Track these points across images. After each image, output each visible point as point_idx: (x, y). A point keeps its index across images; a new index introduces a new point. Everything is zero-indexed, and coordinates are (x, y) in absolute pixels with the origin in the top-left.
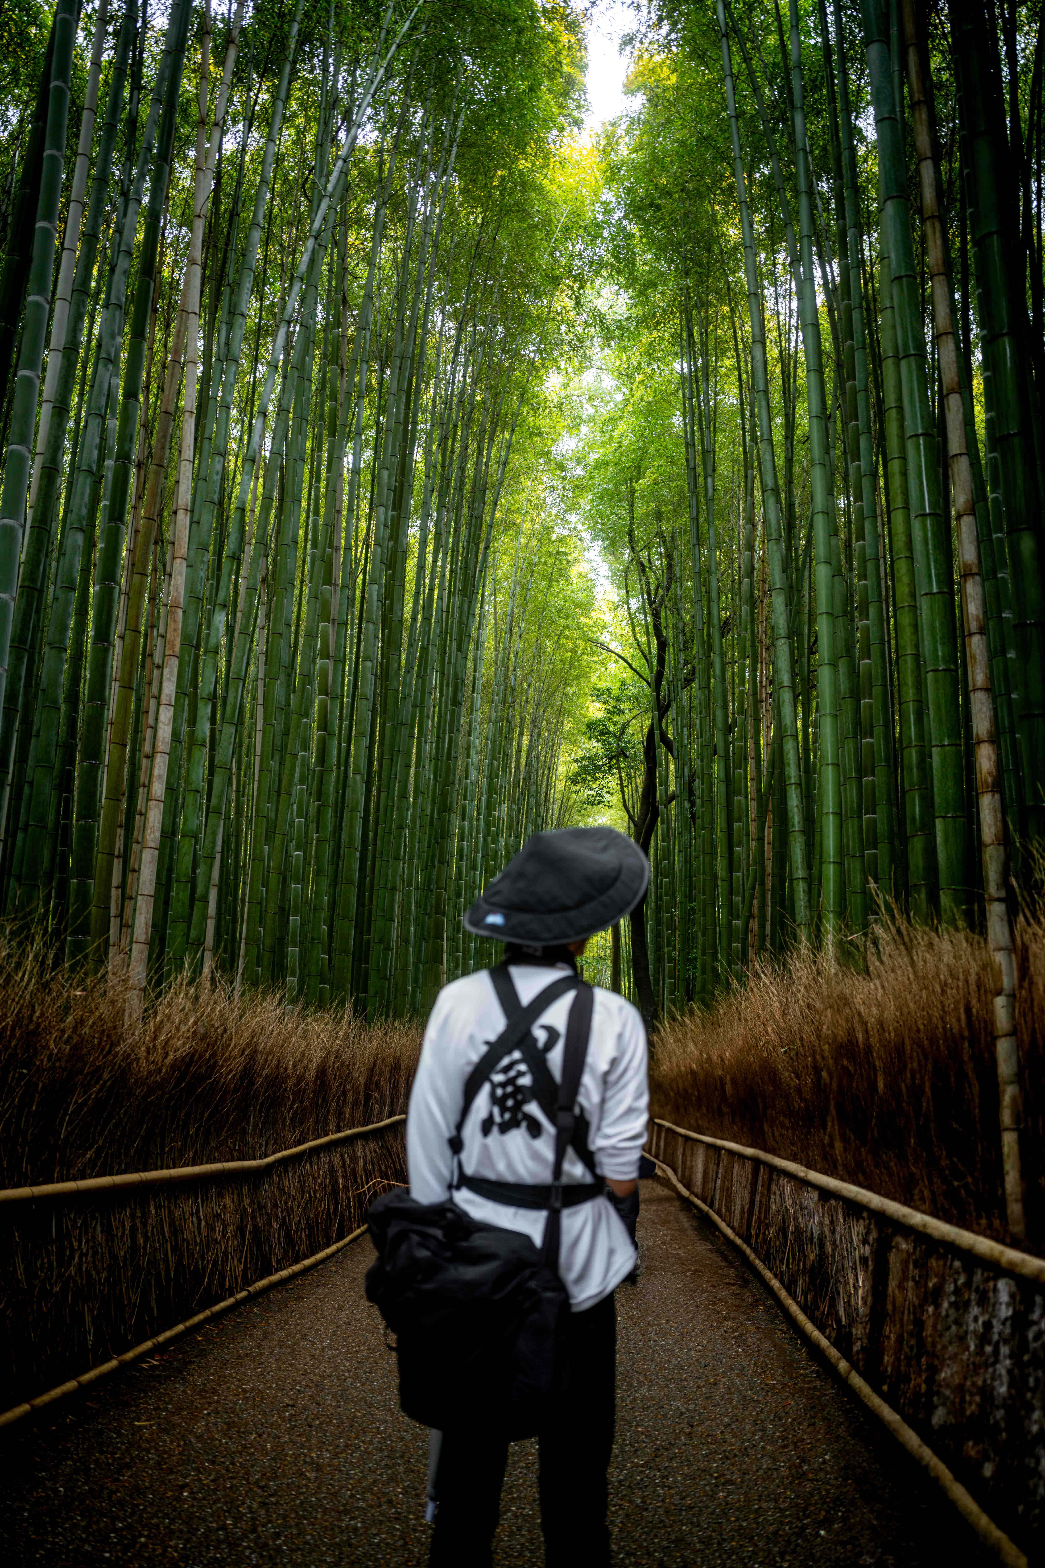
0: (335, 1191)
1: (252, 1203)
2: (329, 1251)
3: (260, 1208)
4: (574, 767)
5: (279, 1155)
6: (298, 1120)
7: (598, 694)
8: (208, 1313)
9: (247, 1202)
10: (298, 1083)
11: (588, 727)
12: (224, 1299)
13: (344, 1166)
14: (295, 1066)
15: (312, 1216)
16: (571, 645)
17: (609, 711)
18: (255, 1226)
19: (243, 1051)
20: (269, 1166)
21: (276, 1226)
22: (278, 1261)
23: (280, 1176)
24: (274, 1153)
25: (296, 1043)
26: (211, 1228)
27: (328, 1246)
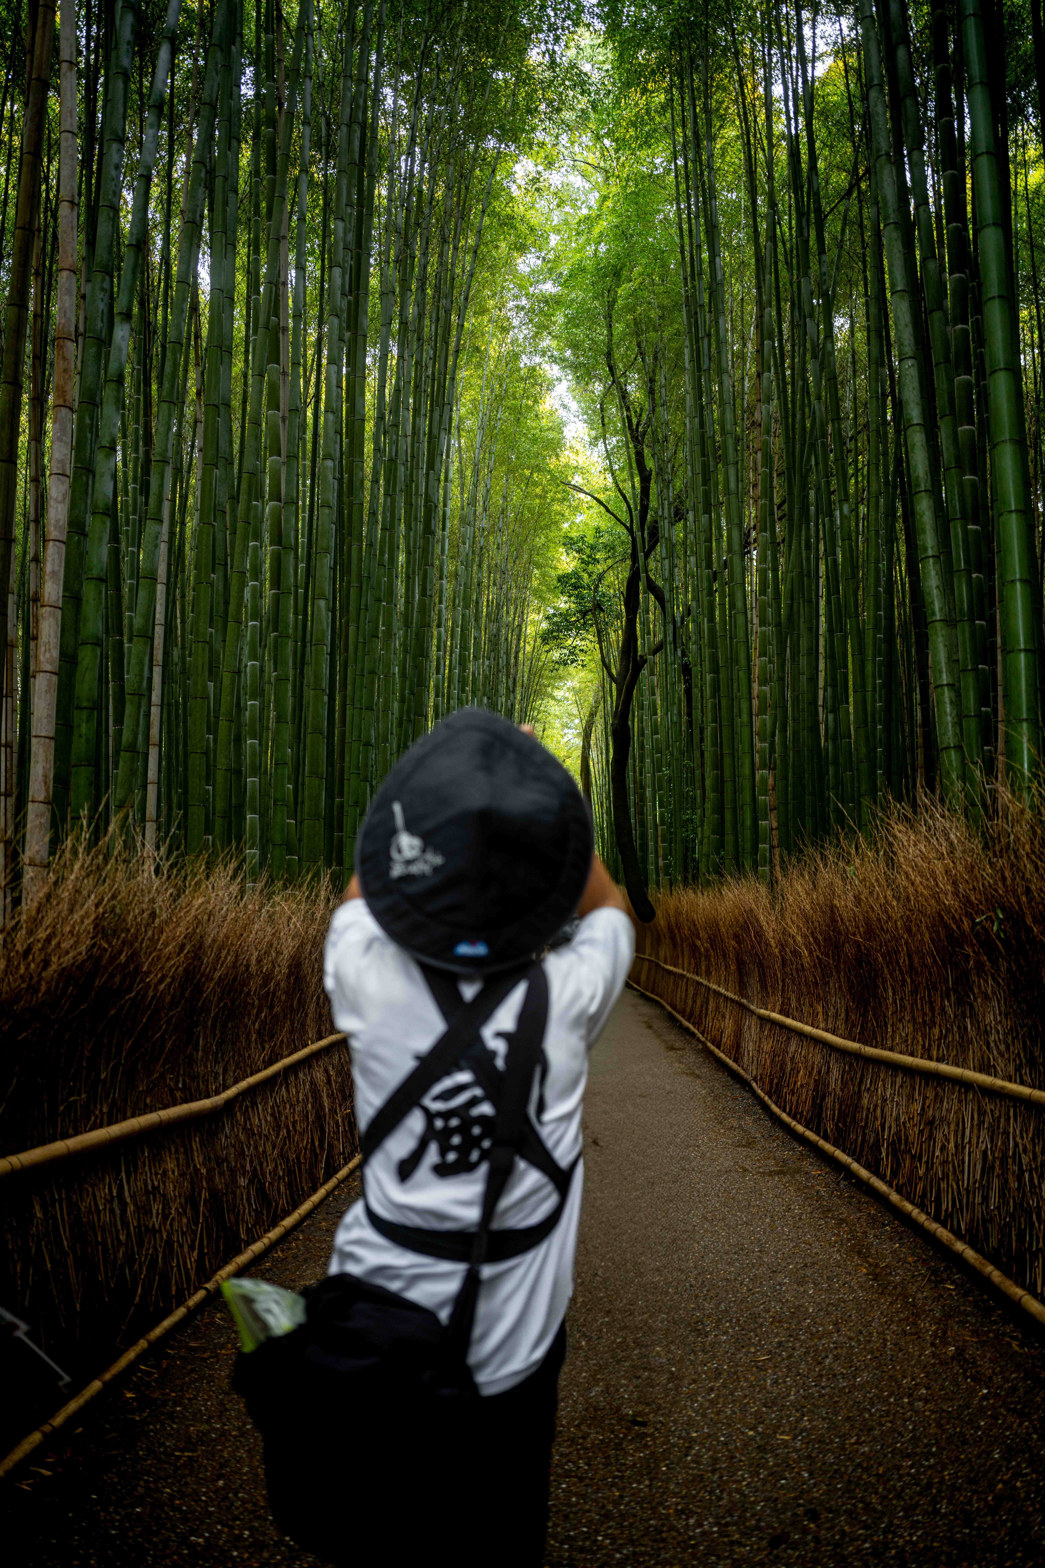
0: (320, 1117)
1: (207, 1159)
2: (316, 1198)
3: (220, 1161)
4: (545, 625)
5: (243, 1085)
6: (267, 1033)
7: (570, 543)
8: (143, 1344)
9: (198, 1159)
10: (265, 984)
11: (559, 580)
12: (169, 1312)
13: (329, 1082)
14: (259, 961)
15: (292, 1156)
16: (538, 490)
17: (583, 561)
18: (213, 1191)
19: (182, 947)
20: (230, 1103)
21: (243, 1182)
22: (249, 1231)
23: (245, 1114)
24: (236, 1082)
25: (260, 932)
26: (144, 1210)
27: (314, 1190)
